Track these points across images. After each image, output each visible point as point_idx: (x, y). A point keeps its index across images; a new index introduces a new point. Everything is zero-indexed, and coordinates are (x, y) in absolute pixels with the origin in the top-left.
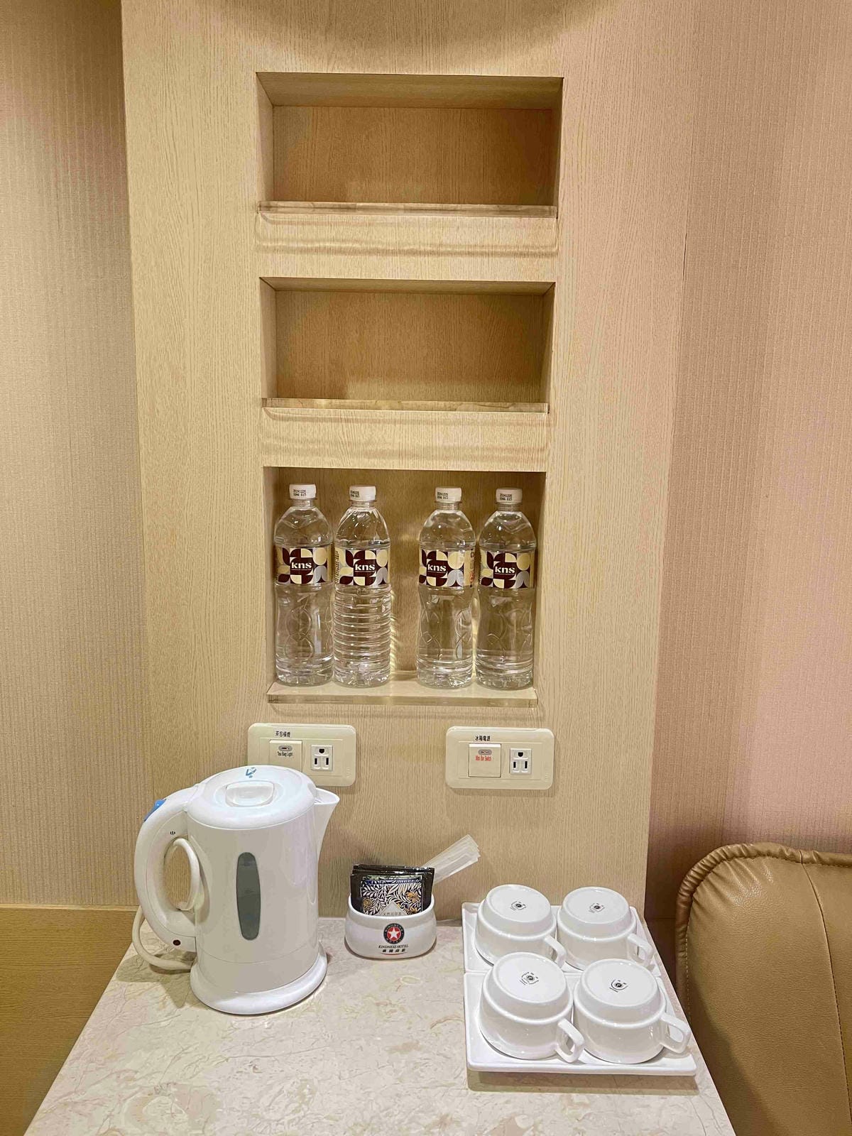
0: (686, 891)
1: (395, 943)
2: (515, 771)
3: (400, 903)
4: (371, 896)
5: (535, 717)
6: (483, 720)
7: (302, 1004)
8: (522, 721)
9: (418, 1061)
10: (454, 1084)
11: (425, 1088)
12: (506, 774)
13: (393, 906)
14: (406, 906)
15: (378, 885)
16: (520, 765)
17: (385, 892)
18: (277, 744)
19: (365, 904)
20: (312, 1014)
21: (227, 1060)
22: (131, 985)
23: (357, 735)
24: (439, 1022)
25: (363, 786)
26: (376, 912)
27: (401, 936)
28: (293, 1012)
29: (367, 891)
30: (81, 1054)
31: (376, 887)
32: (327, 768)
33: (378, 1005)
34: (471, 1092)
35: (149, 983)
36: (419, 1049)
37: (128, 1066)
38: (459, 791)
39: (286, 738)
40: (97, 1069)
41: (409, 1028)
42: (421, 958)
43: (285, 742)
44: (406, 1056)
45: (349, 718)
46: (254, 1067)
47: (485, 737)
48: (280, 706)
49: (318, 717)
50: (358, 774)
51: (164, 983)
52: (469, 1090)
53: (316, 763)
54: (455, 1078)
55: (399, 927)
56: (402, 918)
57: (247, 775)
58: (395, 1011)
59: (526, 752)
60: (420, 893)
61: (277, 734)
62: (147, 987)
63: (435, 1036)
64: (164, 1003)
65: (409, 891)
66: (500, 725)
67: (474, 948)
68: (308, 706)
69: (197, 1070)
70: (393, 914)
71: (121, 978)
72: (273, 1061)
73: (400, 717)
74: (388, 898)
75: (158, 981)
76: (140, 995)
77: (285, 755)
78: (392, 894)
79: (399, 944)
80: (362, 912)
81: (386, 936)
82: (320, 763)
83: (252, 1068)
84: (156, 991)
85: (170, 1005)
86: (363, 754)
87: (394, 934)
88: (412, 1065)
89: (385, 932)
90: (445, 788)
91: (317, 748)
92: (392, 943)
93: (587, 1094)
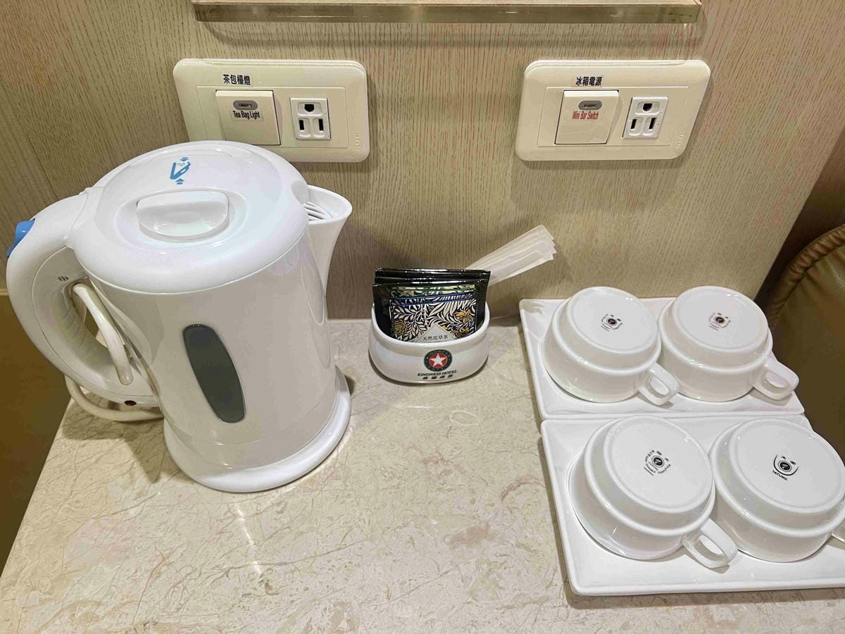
0: (801, 267)
1: (440, 370)
2: (633, 134)
3: (446, 325)
4: (406, 318)
5: (685, 39)
6: (592, 48)
7: (323, 466)
8: (660, 47)
9: (493, 559)
10: (548, 599)
11: (508, 607)
12: (616, 139)
13: (436, 329)
14: (455, 328)
15: (414, 306)
16: (643, 125)
17: (425, 314)
18: (231, 97)
19: (397, 328)
20: (337, 484)
21: (227, 573)
22: (83, 446)
23: (369, 78)
24: (511, 488)
25: (383, 159)
26: (413, 337)
27: (448, 362)
28: (311, 481)
29: (398, 313)
30: (17, 574)
31: (412, 308)
32: (322, 136)
33: (425, 462)
34: (572, 610)
35: (109, 440)
36: (492, 538)
37: (86, 594)
38: (533, 165)
39: (244, 86)
40: (42, 602)
41: (473, 502)
42: (471, 380)
43: (243, 93)
44: (475, 551)
45: (351, 46)
46: (267, 585)
47: (593, 79)
48: (223, 27)
49: (295, 46)
50: (374, 142)
51: (129, 439)
52: (569, 607)
53: (302, 128)
54: (547, 587)
55: (445, 353)
56: (450, 343)
57: (173, 177)
58: (449, 472)
59: (658, 103)
60: (474, 311)
61: (226, 80)
62: (106, 448)
63: (508, 512)
64: (132, 476)
65: (459, 311)
66: (620, 55)
67: (546, 375)
68: (274, 28)
69: (186, 595)
70: (436, 338)
71: (70, 434)
72: (292, 572)
73: (445, 45)
74: (429, 320)
75: (121, 436)
76: (96, 462)
77: (246, 115)
78: (436, 315)
79: (444, 371)
80: (394, 337)
81: (428, 363)
82: (310, 128)
83: (263, 585)
84: (119, 452)
85: (141, 479)
86: (379, 111)
87: (438, 361)
88: (485, 566)
89: (425, 360)
90: (511, 160)
91: (300, 103)
92: (436, 370)
93: (730, 605)
